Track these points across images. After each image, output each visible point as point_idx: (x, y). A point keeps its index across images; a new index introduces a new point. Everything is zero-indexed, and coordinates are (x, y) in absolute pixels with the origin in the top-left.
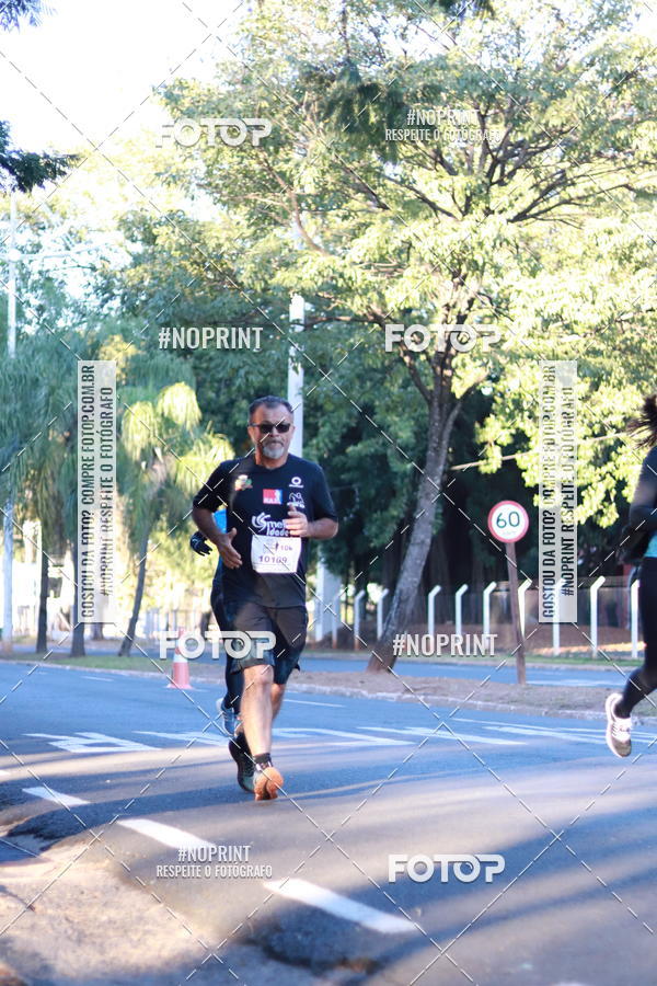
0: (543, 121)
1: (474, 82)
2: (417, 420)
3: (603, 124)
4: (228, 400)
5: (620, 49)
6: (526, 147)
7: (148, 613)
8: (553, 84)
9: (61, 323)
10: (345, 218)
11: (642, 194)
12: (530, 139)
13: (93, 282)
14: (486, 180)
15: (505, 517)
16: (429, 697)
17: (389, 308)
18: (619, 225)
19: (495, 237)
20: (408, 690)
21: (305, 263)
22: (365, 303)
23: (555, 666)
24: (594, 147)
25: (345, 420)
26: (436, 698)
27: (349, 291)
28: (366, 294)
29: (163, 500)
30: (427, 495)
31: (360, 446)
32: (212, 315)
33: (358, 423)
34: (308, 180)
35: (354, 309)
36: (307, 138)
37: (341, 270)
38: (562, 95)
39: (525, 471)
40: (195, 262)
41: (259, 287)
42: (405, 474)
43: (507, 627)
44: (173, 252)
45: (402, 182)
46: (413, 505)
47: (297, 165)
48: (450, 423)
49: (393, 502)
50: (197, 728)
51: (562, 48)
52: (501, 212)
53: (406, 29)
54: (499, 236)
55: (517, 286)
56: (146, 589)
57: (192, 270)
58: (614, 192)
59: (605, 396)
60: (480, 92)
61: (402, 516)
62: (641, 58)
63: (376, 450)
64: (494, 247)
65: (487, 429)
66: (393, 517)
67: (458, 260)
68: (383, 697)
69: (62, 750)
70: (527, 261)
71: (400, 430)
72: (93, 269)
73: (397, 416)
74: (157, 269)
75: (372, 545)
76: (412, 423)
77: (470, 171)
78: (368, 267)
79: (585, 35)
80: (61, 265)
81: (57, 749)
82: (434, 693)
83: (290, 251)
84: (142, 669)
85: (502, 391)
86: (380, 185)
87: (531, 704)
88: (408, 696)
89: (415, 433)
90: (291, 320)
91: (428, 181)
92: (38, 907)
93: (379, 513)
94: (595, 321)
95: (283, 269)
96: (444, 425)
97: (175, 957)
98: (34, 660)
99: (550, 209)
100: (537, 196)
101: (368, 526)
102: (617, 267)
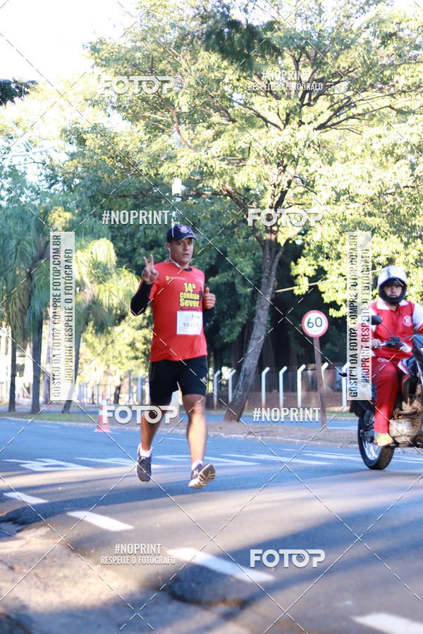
0: (336, 65)
1: (292, 38)
2: (254, 260)
3: (375, 66)
4: (132, 248)
5: (385, 17)
6: (325, 81)
7: (80, 386)
8: (343, 40)
9: (23, 199)
10: (208, 128)
11: (400, 112)
12: (328, 76)
13: (44, 172)
14: (299, 103)
15: (313, 320)
16: (264, 437)
17: (237, 186)
18: (386, 132)
19: (305, 139)
20: (250, 433)
21: (182, 156)
22: (222, 183)
23: (344, 418)
24: (369, 82)
25: (208, 260)
26: (269, 437)
27: (211, 175)
28: (222, 177)
29: (90, 312)
30: (262, 307)
31: (217, 277)
32: (122, 191)
33: (216, 263)
34: (183, 103)
35: (214, 187)
36: (183, 76)
37: (205, 161)
38: (348, 47)
39: (324, 293)
40: (111, 157)
41: (152, 173)
42: (246, 294)
43: (313, 394)
44: (96, 151)
45: (245, 105)
46: (252, 314)
47: (177, 94)
48: (277, 260)
49: (239, 313)
50: (116, 455)
51: (348, 17)
52: (309, 123)
53: (247, 5)
54: (308, 139)
55: (320, 171)
56: (79, 371)
57: (109, 162)
58: (381, 110)
59: (375, 244)
60: (295, 46)
61: (245, 322)
62: (400, 23)
63: (228, 280)
64: (304, 146)
65: (299, 266)
66: (239, 323)
67: (282, 155)
68: (235, 438)
69: (28, 469)
70: (326, 155)
71: (244, 266)
72: (44, 164)
73: (242, 258)
74: (86, 161)
75: (225, 341)
76: (252, 262)
77: (289, 97)
78: (223, 160)
79: (363, 8)
80: (22, 162)
81: (25, 469)
82: (268, 435)
83: (173, 149)
84: (78, 422)
85: (309, 241)
86: (231, 107)
87: (331, 441)
88: (251, 436)
89: (253, 269)
90: (173, 194)
91: (261, 104)
92: (17, 568)
93: (230, 320)
94: (371, 194)
95: (168, 161)
96: (273, 262)
97: (109, 600)
98: (7, 416)
99: (341, 122)
100: (332, 113)
101: (223, 329)
102: (384, 159)
